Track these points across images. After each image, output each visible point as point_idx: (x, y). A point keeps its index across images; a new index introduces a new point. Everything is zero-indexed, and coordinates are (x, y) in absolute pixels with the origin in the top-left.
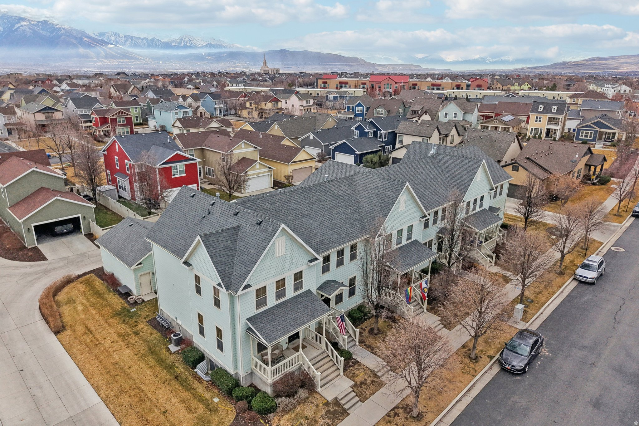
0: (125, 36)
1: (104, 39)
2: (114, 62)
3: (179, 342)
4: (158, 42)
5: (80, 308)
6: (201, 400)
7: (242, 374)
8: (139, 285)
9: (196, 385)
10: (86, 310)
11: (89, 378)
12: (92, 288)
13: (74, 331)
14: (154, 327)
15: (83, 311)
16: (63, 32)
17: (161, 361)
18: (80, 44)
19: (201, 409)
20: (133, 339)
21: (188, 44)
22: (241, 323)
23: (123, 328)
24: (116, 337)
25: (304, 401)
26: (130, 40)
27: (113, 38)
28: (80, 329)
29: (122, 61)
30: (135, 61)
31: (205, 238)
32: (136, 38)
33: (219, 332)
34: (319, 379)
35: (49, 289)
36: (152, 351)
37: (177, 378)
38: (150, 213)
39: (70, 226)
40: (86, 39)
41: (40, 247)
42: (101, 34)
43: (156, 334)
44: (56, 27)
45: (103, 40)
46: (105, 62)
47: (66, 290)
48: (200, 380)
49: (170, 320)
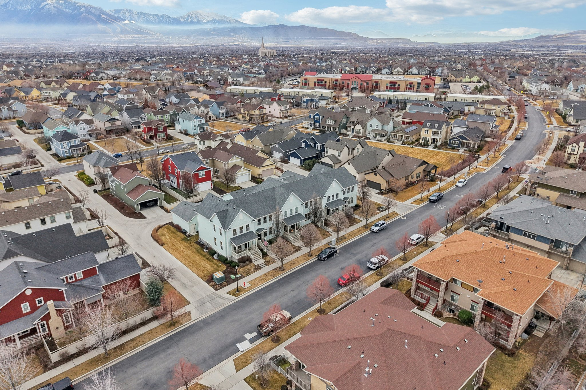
0: (138, 13)
1: (120, 16)
2: (128, 37)
3: (207, 248)
4: (168, 18)
5: (168, 237)
6: (215, 264)
7: (228, 257)
8: (190, 229)
9: (214, 260)
10: (170, 238)
11: (178, 259)
12: (170, 230)
13: (168, 245)
14: (198, 244)
15: (169, 238)
16: (83, 9)
17: (201, 254)
18: (99, 21)
19: (215, 266)
20: (191, 248)
21: (195, 20)
22: (228, 240)
23: (186, 244)
24: (184, 247)
25: (248, 265)
26: (143, 16)
27: (127, 15)
28: (170, 244)
29: (135, 36)
30: (147, 36)
31: (217, 213)
32: (148, 14)
33: (221, 243)
34: (253, 259)
35: (154, 230)
36: (198, 251)
37: (207, 259)
38: (189, 197)
39: (153, 203)
40: (103, 16)
41: (142, 212)
42: (117, 11)
43: (198, 246)
44: (77, 5)
45: (118, 17)
46: (121, 38)
47: (160, 230)
48: (215, 259)
49: (203, 242)
